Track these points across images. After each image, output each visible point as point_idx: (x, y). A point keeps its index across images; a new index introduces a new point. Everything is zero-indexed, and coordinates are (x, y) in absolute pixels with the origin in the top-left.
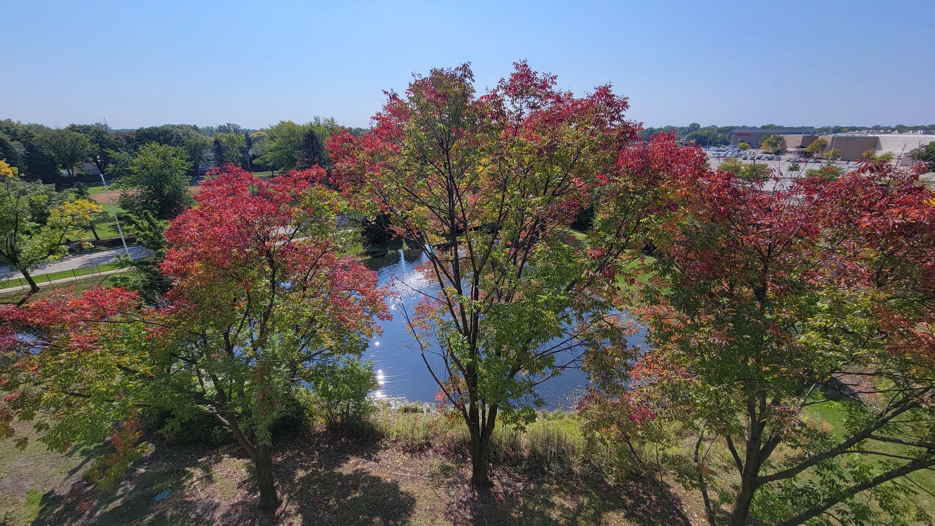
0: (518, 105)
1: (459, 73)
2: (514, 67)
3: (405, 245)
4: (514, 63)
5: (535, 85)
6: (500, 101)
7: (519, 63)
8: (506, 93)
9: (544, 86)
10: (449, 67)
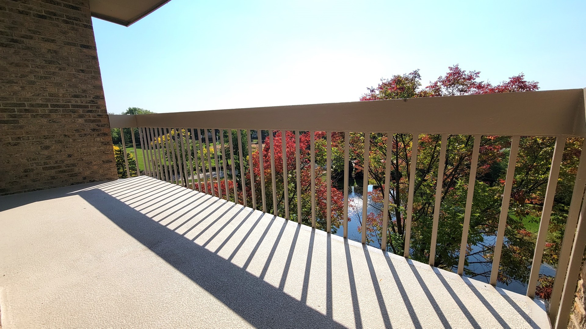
0: (451, 91)
1: (411, 76)
2: (449, 69)
3: (355, 183)
4: (449, 67)
5: (464, 78)
6: (439, 89)
7: (453, 67)
8: (443, 84)
9: (470, 78)
10: (405, 73)
